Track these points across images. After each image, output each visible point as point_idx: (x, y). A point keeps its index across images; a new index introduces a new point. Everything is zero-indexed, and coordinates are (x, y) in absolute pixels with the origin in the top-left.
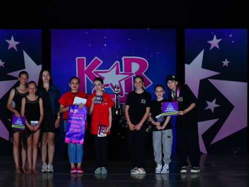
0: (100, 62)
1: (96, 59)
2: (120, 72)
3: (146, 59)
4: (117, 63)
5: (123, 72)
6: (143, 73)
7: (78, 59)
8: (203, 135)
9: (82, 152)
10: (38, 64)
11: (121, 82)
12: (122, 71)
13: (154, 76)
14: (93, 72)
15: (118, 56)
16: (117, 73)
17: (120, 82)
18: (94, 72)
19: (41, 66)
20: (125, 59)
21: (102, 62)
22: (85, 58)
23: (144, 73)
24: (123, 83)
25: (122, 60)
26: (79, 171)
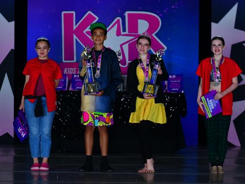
0: (95, 19)
1: (90, 14)
2: (122, 33)
3: (158, 15)
4: (118, 20)
5: (127, 32)
6: (153, 35)
7: (64, 14)
8: (234, 121)
9: (50, 143)
10: (9, 21)
11: (123, 46)
12: (124, 30)
13: (169, 39)
14: (85, 32)
15: (119, 11)
16: (118, 34)
17: (121, 45)
18: (87, 32)
19: (13, 22)
20: (129, 14)
21: (97, 18)
22: (74, 12)
23: (155, 35)
24: (126, 48)
25: (125, 16)
26: (42, 168)
